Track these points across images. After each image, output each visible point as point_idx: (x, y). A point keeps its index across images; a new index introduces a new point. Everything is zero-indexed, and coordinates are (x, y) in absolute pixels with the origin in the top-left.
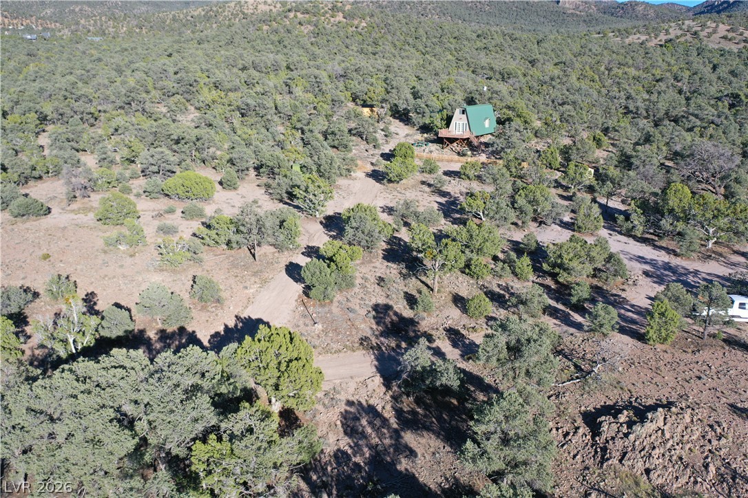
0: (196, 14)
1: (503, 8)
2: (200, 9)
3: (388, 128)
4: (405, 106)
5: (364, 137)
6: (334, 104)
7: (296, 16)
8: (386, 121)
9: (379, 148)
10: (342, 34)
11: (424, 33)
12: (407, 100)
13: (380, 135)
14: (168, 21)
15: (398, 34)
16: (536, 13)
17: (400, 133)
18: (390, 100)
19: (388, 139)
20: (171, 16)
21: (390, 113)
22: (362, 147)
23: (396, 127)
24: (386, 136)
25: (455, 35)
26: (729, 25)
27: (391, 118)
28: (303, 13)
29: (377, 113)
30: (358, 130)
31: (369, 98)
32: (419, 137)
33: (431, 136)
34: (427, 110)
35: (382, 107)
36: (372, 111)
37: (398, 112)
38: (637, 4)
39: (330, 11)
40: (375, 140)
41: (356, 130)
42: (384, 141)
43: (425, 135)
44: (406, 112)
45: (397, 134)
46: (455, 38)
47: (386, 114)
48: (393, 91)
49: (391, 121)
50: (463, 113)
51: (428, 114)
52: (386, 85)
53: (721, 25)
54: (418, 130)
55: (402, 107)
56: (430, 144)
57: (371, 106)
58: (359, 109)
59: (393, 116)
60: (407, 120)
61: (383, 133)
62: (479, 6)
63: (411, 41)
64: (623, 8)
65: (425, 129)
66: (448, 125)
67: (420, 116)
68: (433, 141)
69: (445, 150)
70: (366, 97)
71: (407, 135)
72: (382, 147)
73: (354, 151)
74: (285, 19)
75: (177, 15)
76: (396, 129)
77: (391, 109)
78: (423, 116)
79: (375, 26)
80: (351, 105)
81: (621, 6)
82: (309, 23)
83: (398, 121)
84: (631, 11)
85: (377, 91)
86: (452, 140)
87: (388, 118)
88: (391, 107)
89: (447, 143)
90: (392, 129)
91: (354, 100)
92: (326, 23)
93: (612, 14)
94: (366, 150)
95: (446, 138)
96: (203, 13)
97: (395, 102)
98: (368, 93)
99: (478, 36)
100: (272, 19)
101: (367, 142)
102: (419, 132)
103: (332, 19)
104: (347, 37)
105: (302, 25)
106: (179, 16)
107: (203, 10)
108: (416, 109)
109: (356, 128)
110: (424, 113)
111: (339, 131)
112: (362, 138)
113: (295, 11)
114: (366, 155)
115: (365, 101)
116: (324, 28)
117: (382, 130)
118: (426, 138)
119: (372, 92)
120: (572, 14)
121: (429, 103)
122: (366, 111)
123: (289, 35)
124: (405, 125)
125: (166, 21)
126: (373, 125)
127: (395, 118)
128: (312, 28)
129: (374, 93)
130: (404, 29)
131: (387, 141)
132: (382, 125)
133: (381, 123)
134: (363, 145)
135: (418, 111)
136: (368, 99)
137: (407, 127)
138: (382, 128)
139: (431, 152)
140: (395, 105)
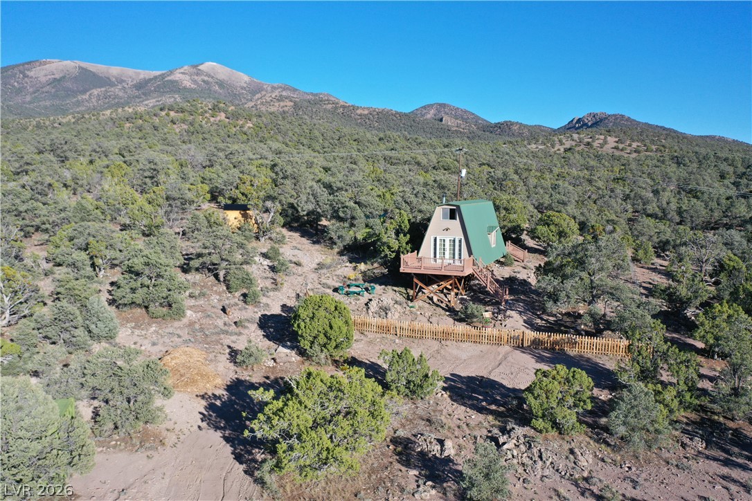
0: (64, 121)
1: (392, 125)
2: (70, 117)
3: (277, 252)
4: (310, 207)
5: (222, 274)
6: (170, 205)
7: (168, 115)
8: (274, 236)
9: (256, 303)
10: (222, 133)
11: (320, 135)
12: (315, 196)
13: (258, 269)
14: (31, 128)
15: (290, 134)
16: (422, 130)
17: (304, 261)
18: (282, 197)
19: (280, 277)
20: (35, 123)
21: (281, 220)
22: (215, 299)
23: (296, 248)
24: (273, 269)
25: (354, 138)
26: (616, 137)
27: (284, 231)
28: (177, 112)
29: (256, 220)
30: (207, 260)
31: (243, 194)
32: (347, 270)
33: (375, 268)
34: (359, 213)
35: (267, 211)
36: (245, 216)
37: (297, 218)
38: (512, 124)
39: (210, 111)
40: (248, 281)
41: (201, 260)
42: (268, 283)
43: (362, 267)
44: (315, 216)
45: (298, 264)
46: (355, 140)
47: (272, 222)
48: (287, 182)
49: (284, 237)
50: (452, 217)
51: (361, 221)
52: (274, 175)
53: (609, 138)
54: (341, 253)
55: (305, 207)
56: (379, 288)
57: (243, 209)
58: (221, 214)
59: (288, 225)
60: (316, 234)
61: (266, 262)
62: (368, 123)
63: (305, 142)
64: (500, 127)
65: (359, 251)
66: (416, 244)
67: (347, 225)
68: (382, 280)
69: (417, 304)
70: (236, 193)
71: (321, 266)
72: (264, 300)
73: (189, 313)
74: (155, 118)
75: (42, 121)
76: (296, 252)
77: (283, 213)
78: (352, 225)
79: (263, 126)
80: (207, 206)
81: (498, 126)
82: (184, 121)
83: (296, 235)
84: (507, 130)
85: (256, 182)
86: (429, 279)
87: (279, 229)
88: (283, 210)
89: (420, 284)
90: (287, 252)
91: (214, 198)
92: (204, 122)
93: (492, 132)
94: (224, 310)
95: (418, 276)
96: (73, 120)
97: (292, 201)
98: (241, 186)
99: (380, 140)
100: (138, 116)
101: (228, 287)
102: (345, 258)
103: (212, 119)
104: (229, 136)
105: (175, 123)
106: (44, 123)
107: (74, 118)
108: (336, 212)
109: (199, 255)
110: (353, 218)
111: (147, 264)
112: (216, 276)
113: (169, 110)
114: (220, 323)
115: (234, 200)
116: (201, 126)
117: (265, 256)
118: (364, 273)
119: (248, 183)
120: (456, 130)
121: (363, 199)
122: (233, 216)
123: (155, 132)
124: (314, 243)
125: (28, 128)
126: (241, 246)
127: (291, 229)
128: (186, 127)
129: (252, 185)
130: (297, 130)
131: (275, 282)
132: (264, 245)
133: (263, 240)
134: (217, 295)
135: (341, 214)
136: (240, 196)
137: (317, 247)
138: (264, 251)
139: (385, 310)
140: (292, 206)
